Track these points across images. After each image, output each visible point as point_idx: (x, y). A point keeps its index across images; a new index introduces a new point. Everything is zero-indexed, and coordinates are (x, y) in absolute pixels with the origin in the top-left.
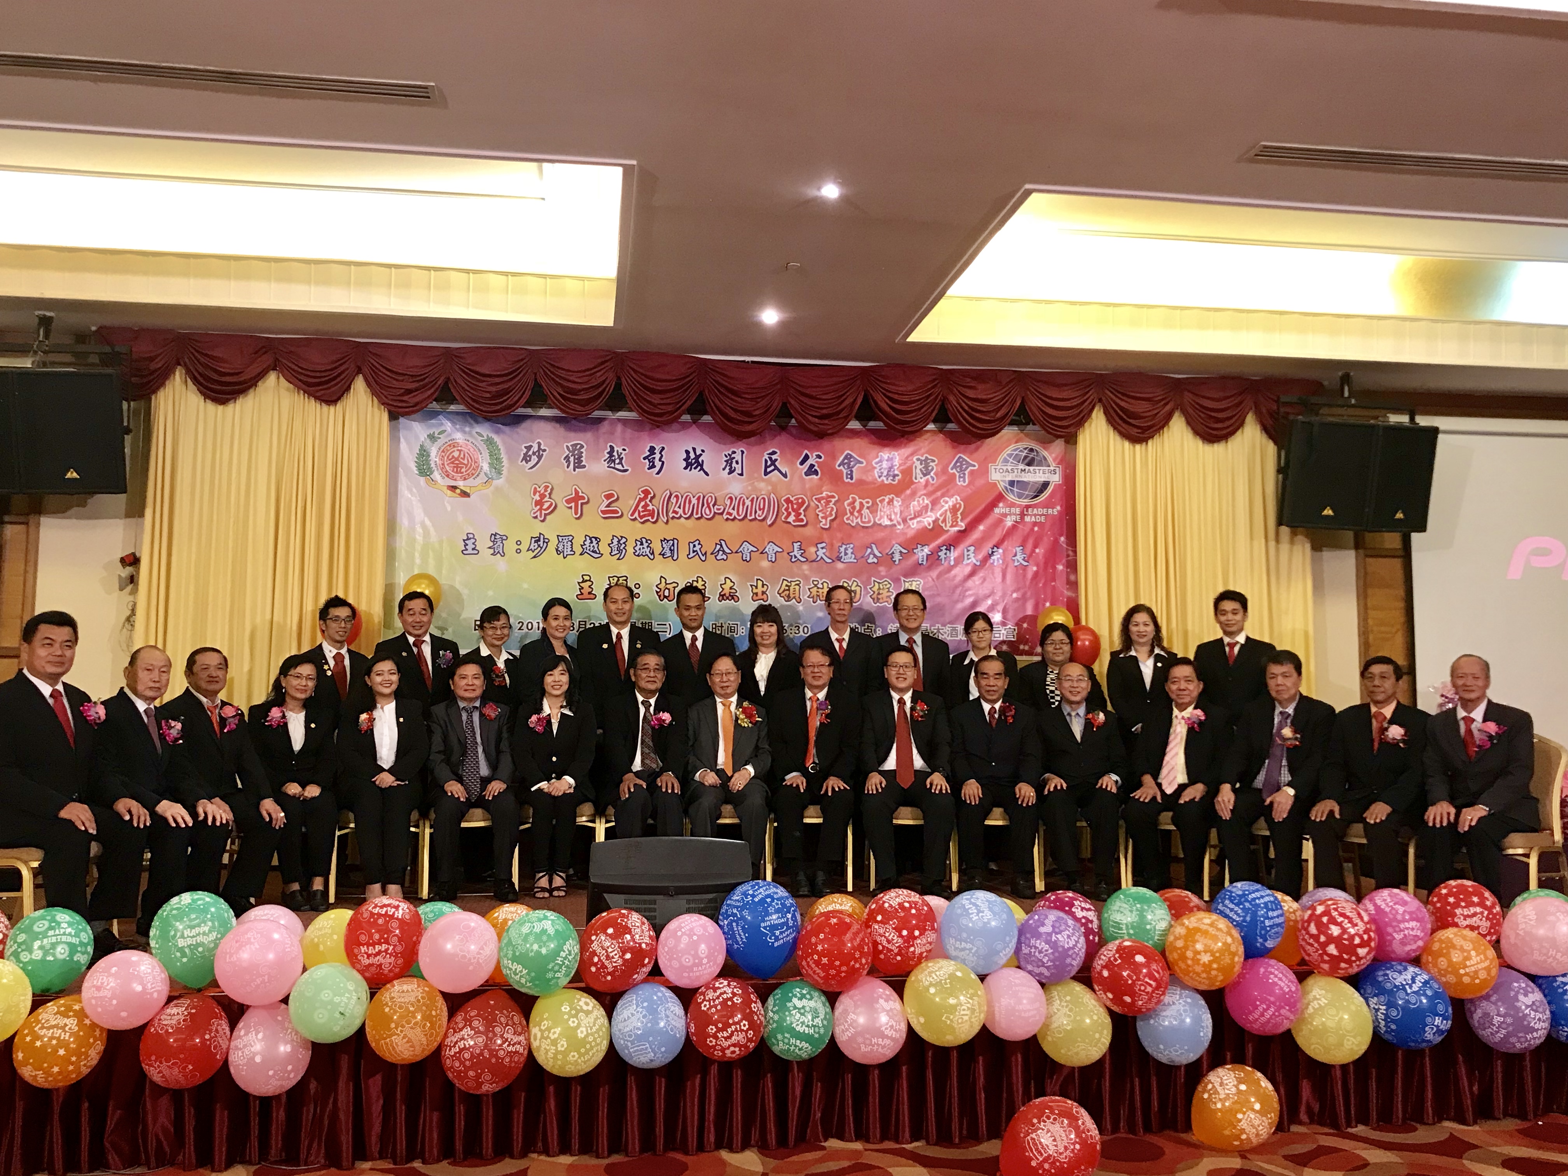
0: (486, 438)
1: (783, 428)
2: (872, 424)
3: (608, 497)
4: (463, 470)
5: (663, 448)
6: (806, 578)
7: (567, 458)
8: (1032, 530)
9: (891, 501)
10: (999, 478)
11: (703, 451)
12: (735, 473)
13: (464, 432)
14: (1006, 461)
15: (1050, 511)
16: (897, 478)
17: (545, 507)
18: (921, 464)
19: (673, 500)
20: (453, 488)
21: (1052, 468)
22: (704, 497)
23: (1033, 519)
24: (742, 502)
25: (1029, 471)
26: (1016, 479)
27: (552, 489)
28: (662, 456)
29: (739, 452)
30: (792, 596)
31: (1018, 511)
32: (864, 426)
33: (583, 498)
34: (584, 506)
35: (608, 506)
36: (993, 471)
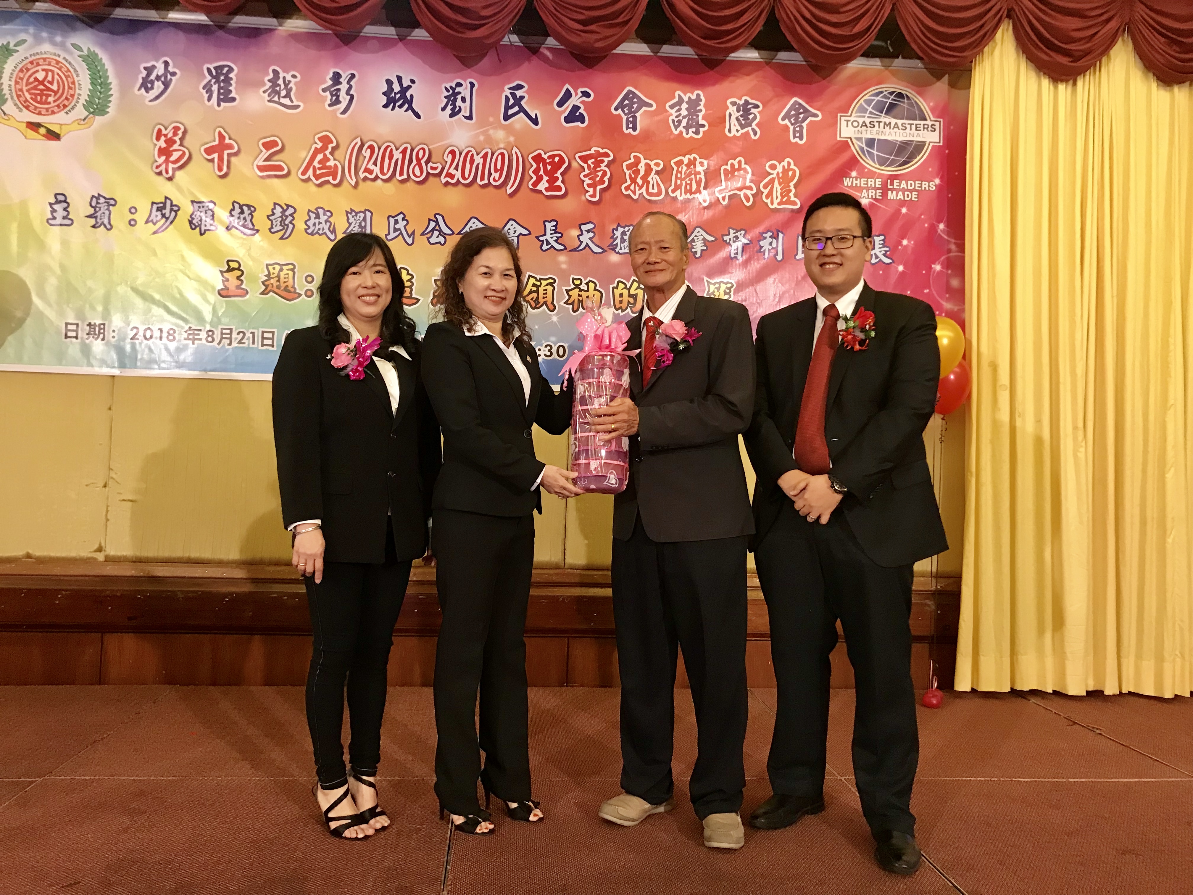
0: (86, 52)
1: (534, 51)
2: (667, 50)
3: (268, 146)
4: (50, 99)
5: (353, 76)
6: (564, 275)
7: (208, 88)
8: (899, 211)
9: (692, 163)
10: (853, 136)
11: (413, 81)
12: (460, 115)
13: (54, 44)
14: (862, 110)
15: (925, 185)
16: (701, 130)
17: (173, 158)
18: (738, 111)
19: (367, 153)
20: (34, 126)
21: (929, 123)
22: (412, 150)
23: (900, 196)
24: (469, 158)
25: (896, 126)
26: (877, 137)
27: (185, 132)
28: (350, 87)
29: (466, 84)
30: (541, 300)
31: (878, 182)
32: (656, 52)
33: (230, 147)
34: (233, 159)
35: (267, 159)
36: (844, 123)
